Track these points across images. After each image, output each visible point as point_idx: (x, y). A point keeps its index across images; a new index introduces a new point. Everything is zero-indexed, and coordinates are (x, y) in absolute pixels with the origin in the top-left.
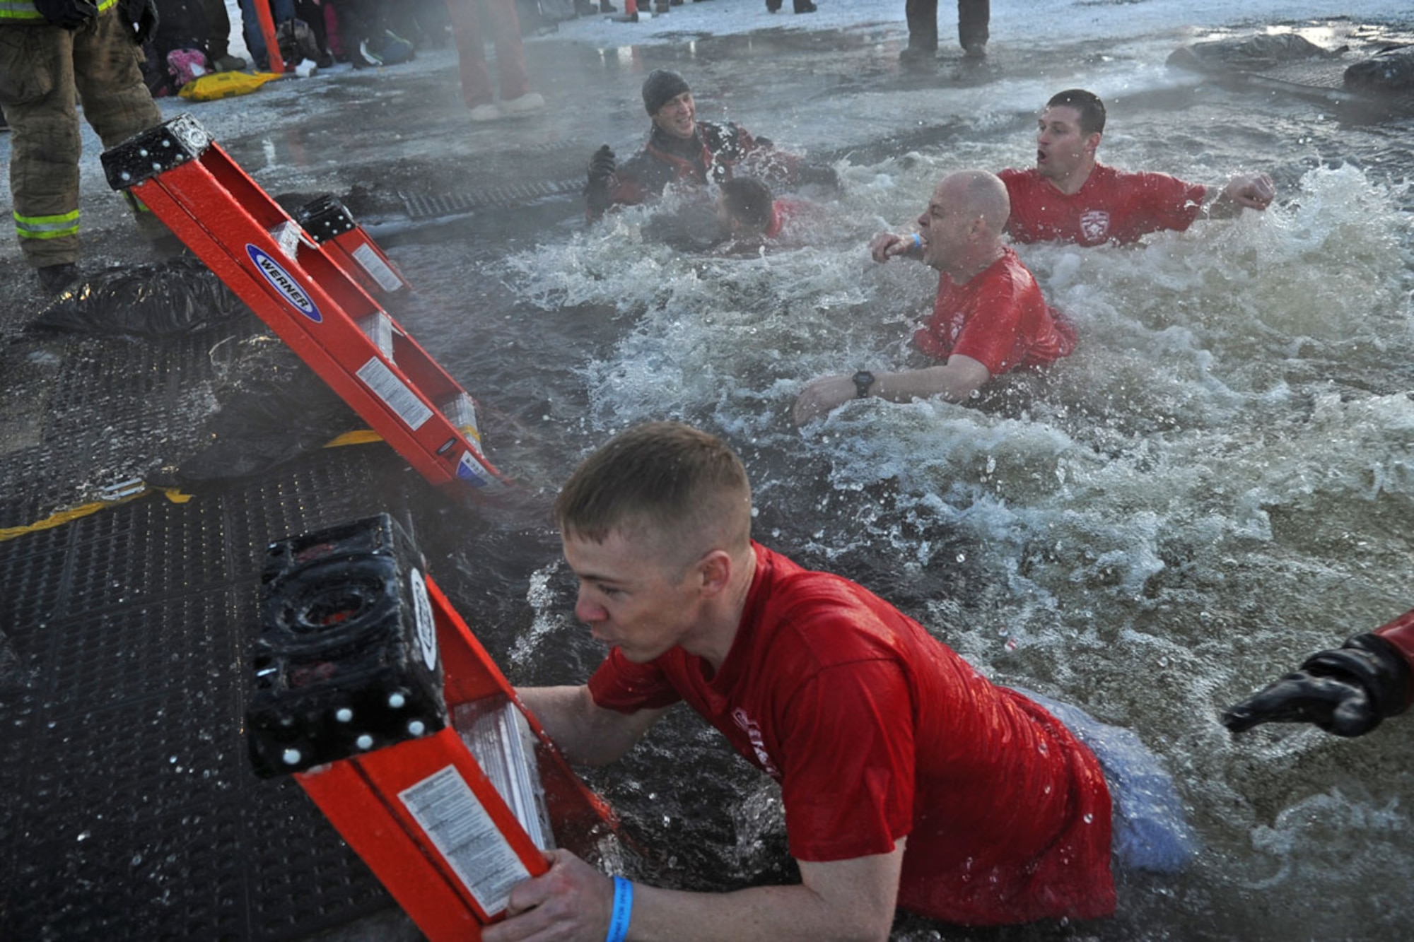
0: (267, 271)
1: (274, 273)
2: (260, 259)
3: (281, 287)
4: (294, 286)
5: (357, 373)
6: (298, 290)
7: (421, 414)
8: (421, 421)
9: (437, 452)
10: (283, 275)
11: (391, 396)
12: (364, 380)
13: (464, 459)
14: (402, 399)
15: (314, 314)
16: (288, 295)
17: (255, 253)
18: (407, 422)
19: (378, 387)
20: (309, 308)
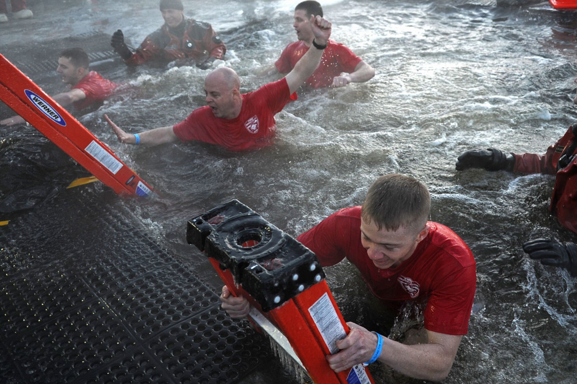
0: (36, 103)
1: (40, 103)
2: (33, 97)
3: (44, 110)
4: (51, 109)
5: (85, 150)
6: (53, 111)
7: (117, 166)
8: (118, 169)
9: (127, 184)
10: (45, 104)
11: (103, 159)
12: (89, 152)
13: (139, 185)
14: (108, 160)
15: (62, 122)
16: (48, 114)
17: (29, 94)
18: (111, 171)
19: (95, 155)
20: (59, 120)
